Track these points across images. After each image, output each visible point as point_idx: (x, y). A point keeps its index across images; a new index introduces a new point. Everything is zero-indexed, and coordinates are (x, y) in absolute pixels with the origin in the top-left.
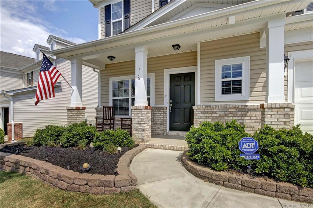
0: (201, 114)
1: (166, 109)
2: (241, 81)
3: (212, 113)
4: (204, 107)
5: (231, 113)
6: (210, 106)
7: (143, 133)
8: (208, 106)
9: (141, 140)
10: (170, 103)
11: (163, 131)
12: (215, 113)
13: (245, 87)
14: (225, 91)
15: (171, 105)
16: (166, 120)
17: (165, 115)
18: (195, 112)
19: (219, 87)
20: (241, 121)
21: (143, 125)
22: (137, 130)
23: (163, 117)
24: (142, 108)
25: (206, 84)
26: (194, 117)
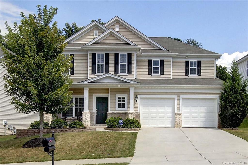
0: (111, 115)
1: (94, 114)
2: (125, 103)
3: (115, 115)
4: (112, 113)
5: (121, 115)
6: (114, 112)
7: (88, 123)
8: (113, 112)
9: (87, 126)
10: (96, 111)
11: (93, 124)
12: (116, 115)
13: (126, 105)
14: (119, 107)
15: (97, 111)
16: (94, 119)
17: (94, 116)
18: (108, 115)
19: (117, 105)
20: (124, 118)
21: (88, 120)
22: (85, 122)
23: (93, 118)
24: (87, 113)
25: (112, 107)
26: (108, 117)
